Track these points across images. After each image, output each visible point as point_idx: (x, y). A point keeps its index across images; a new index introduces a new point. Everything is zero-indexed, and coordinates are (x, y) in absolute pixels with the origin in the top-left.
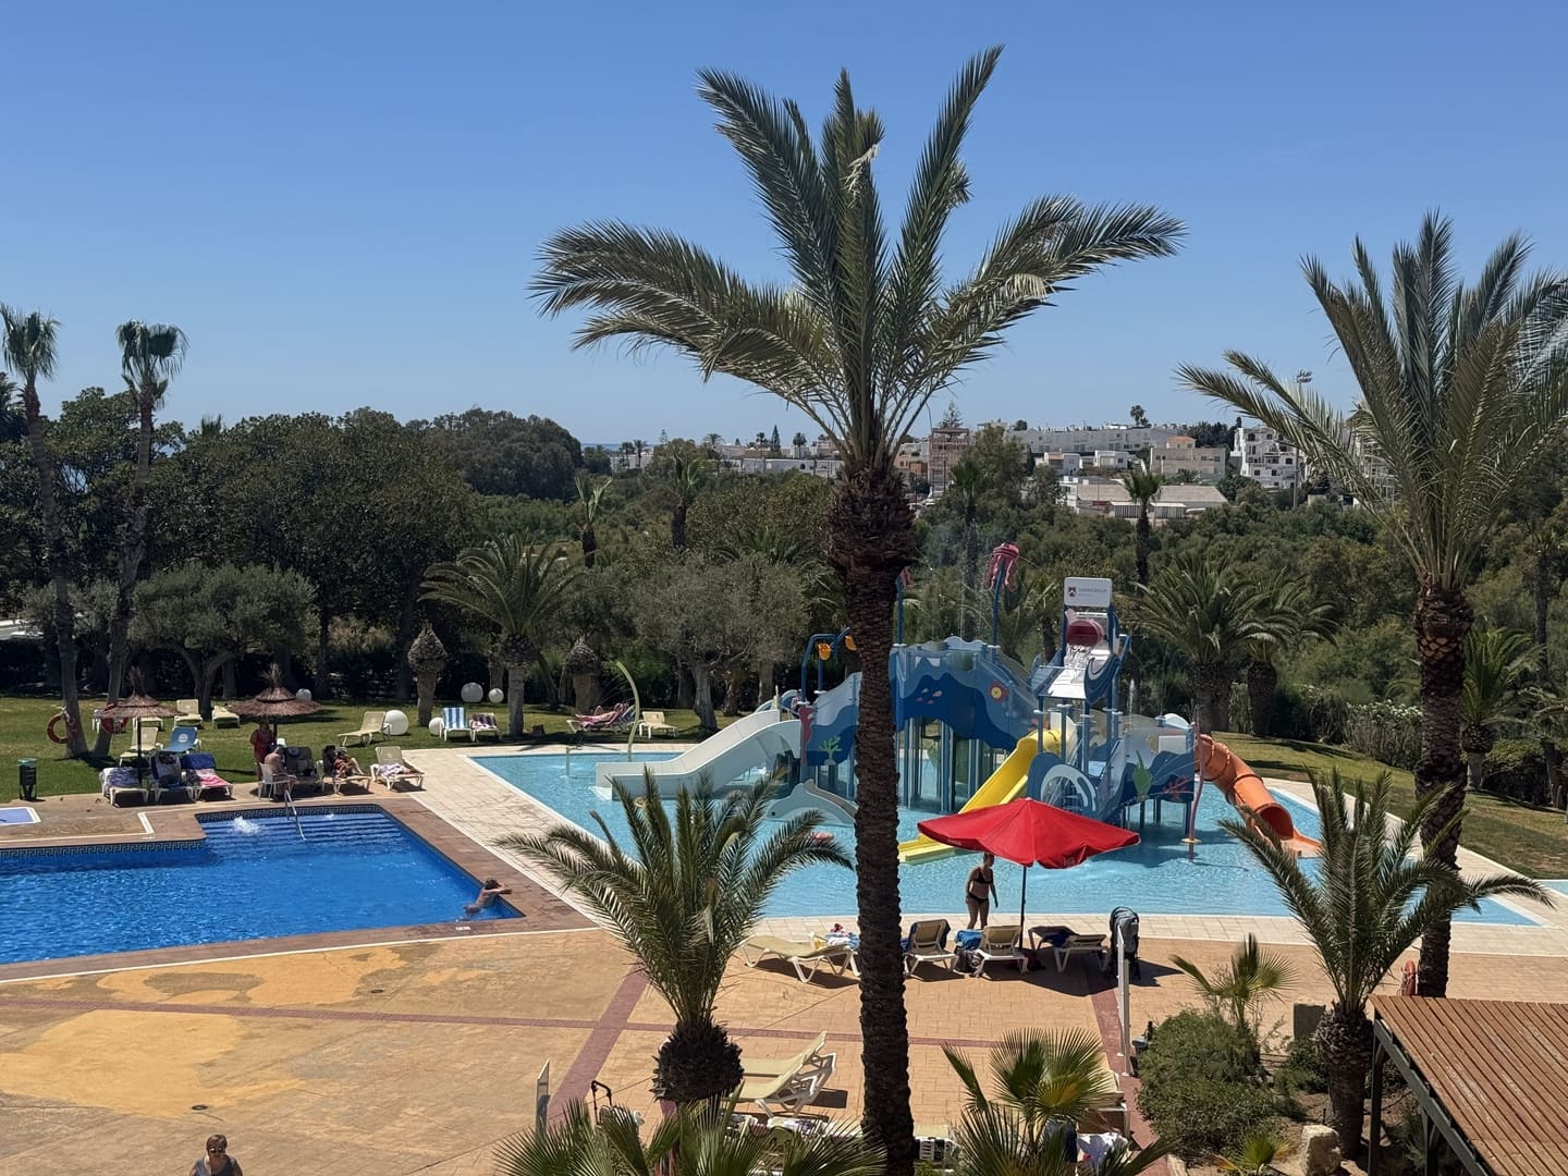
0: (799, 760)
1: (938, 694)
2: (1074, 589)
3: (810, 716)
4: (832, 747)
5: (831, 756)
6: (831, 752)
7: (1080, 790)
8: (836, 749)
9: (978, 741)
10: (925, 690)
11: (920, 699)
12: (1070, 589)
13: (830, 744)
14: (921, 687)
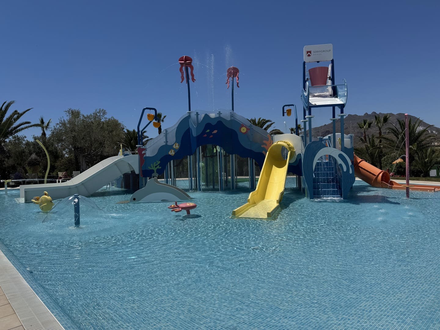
0: (138, 175)
1: (215, 132)
2: (310, 52)
3: (143, 152)
4: (156, 167)
5: (155, 172)
6: (155, 169)
7: (340, 161)
8: (158, 167)
9: (234, 155)
10: (208, 131)
11: (205, 135)
12: (308, 52)
13: (155, 165)
14: (206, 128)
